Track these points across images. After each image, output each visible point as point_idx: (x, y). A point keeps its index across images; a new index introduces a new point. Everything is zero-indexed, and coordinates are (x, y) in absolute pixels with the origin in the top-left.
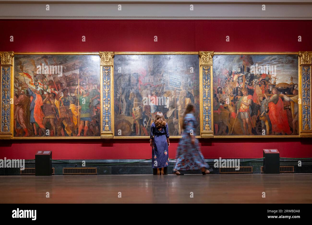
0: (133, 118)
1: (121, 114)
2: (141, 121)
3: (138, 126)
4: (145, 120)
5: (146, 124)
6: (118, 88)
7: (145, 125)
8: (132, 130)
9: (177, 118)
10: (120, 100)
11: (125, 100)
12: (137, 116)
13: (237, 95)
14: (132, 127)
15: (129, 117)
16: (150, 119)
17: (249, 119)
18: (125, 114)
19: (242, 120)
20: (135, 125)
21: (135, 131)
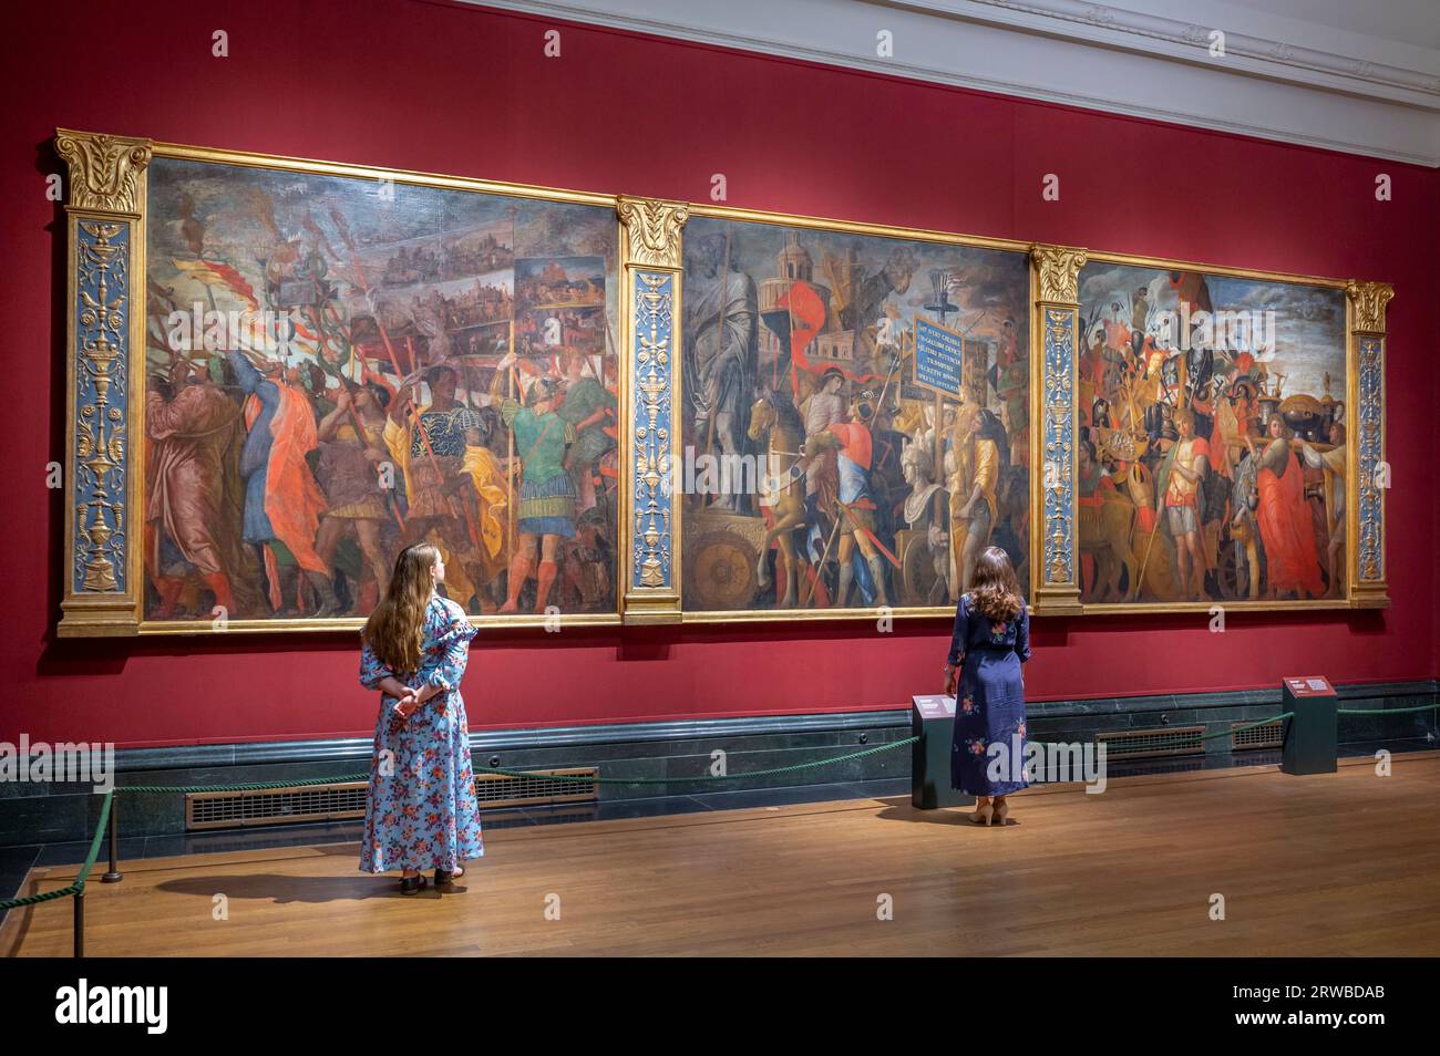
0: (766, 525)
1: (712, 506)
2: (799, 538)
3: (787, 560)
4: (816, 534)
5: (821, 553)
6: (701, 377)
7: (814, 557)
8: (761, 583)
9: (945, 528)
10: (710, 438)
11: (729, 437)
12: (781, 517)
13: (1159, 435)
14: (760, 568)
15: (750, 519)
16: (838, 531)
17: (1198, 537)
18: (730, 506)
19: (1172, 539)
20: (772, 554)
21: (774, 583)
